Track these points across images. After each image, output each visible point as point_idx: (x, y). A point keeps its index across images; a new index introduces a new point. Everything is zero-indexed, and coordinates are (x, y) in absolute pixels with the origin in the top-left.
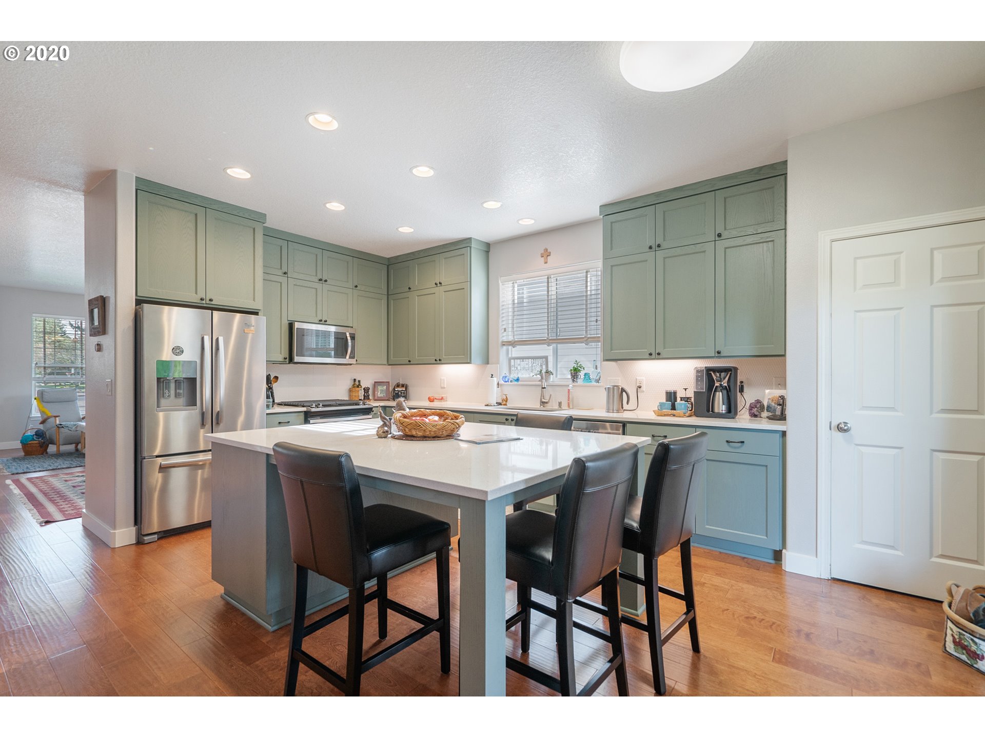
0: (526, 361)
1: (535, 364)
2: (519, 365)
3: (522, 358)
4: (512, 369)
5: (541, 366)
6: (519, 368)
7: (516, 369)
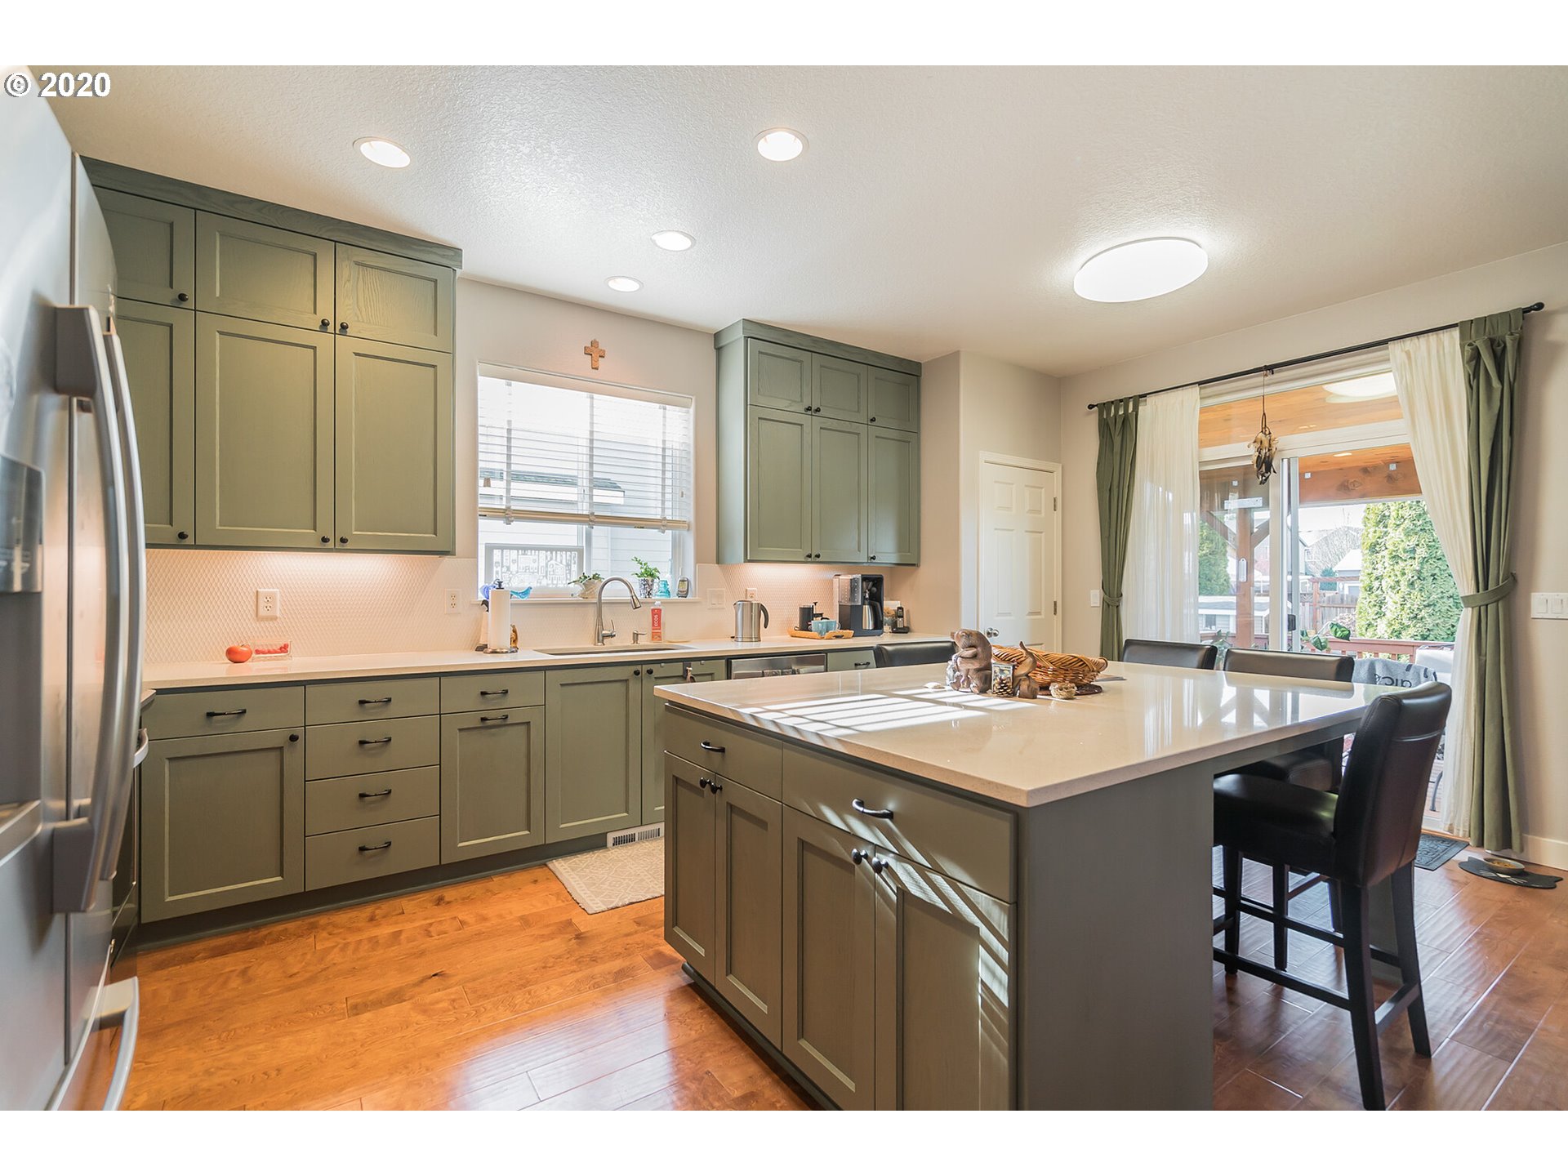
0: (531, 556)
1: (553, 562)
2: (514, 561)
3: (525, 549)
4: (495, 569)
5: (568, 565)
6: (514, 568)
7: (505, 569)
